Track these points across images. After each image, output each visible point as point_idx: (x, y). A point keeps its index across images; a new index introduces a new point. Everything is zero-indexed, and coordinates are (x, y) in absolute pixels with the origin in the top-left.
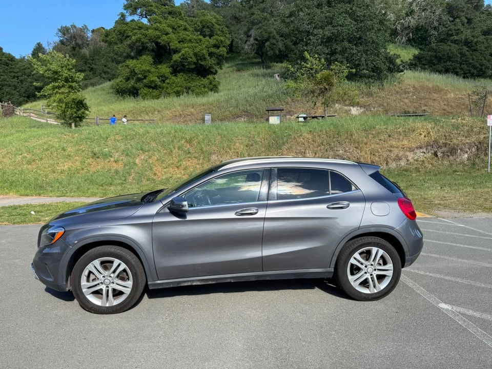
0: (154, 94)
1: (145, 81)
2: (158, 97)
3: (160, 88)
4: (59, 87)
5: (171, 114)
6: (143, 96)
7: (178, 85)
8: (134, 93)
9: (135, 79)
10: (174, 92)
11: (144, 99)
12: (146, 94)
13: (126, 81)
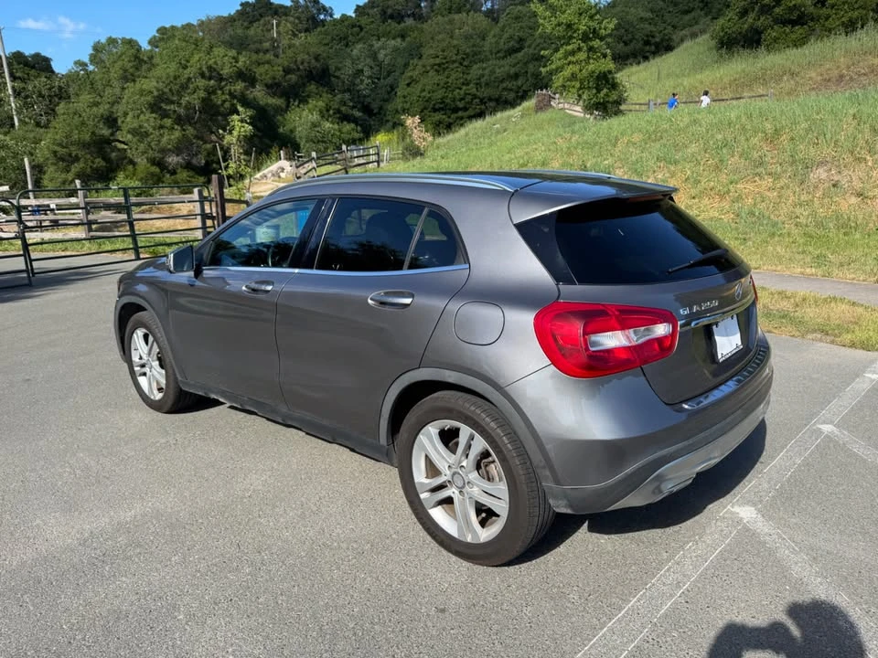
0: (793, 36)
1: (777, 10)
2: (800, 43)
3: (812, 20)
4: (573, 53)
5: (819, 78)
6: (768, 46)
7: (856, 6)
8: (752, 40)
9: (756, 9)
10: (843, 23)
11: (768, 51)
12: (776, 40)
13: (740, 18)
